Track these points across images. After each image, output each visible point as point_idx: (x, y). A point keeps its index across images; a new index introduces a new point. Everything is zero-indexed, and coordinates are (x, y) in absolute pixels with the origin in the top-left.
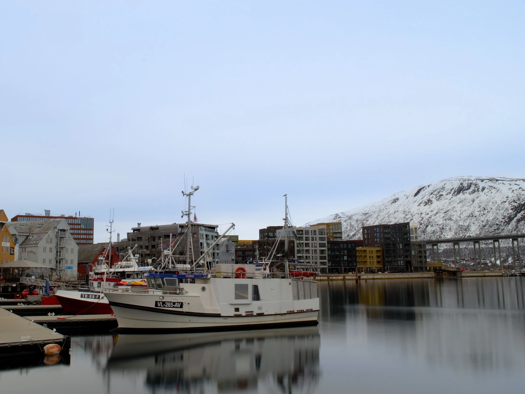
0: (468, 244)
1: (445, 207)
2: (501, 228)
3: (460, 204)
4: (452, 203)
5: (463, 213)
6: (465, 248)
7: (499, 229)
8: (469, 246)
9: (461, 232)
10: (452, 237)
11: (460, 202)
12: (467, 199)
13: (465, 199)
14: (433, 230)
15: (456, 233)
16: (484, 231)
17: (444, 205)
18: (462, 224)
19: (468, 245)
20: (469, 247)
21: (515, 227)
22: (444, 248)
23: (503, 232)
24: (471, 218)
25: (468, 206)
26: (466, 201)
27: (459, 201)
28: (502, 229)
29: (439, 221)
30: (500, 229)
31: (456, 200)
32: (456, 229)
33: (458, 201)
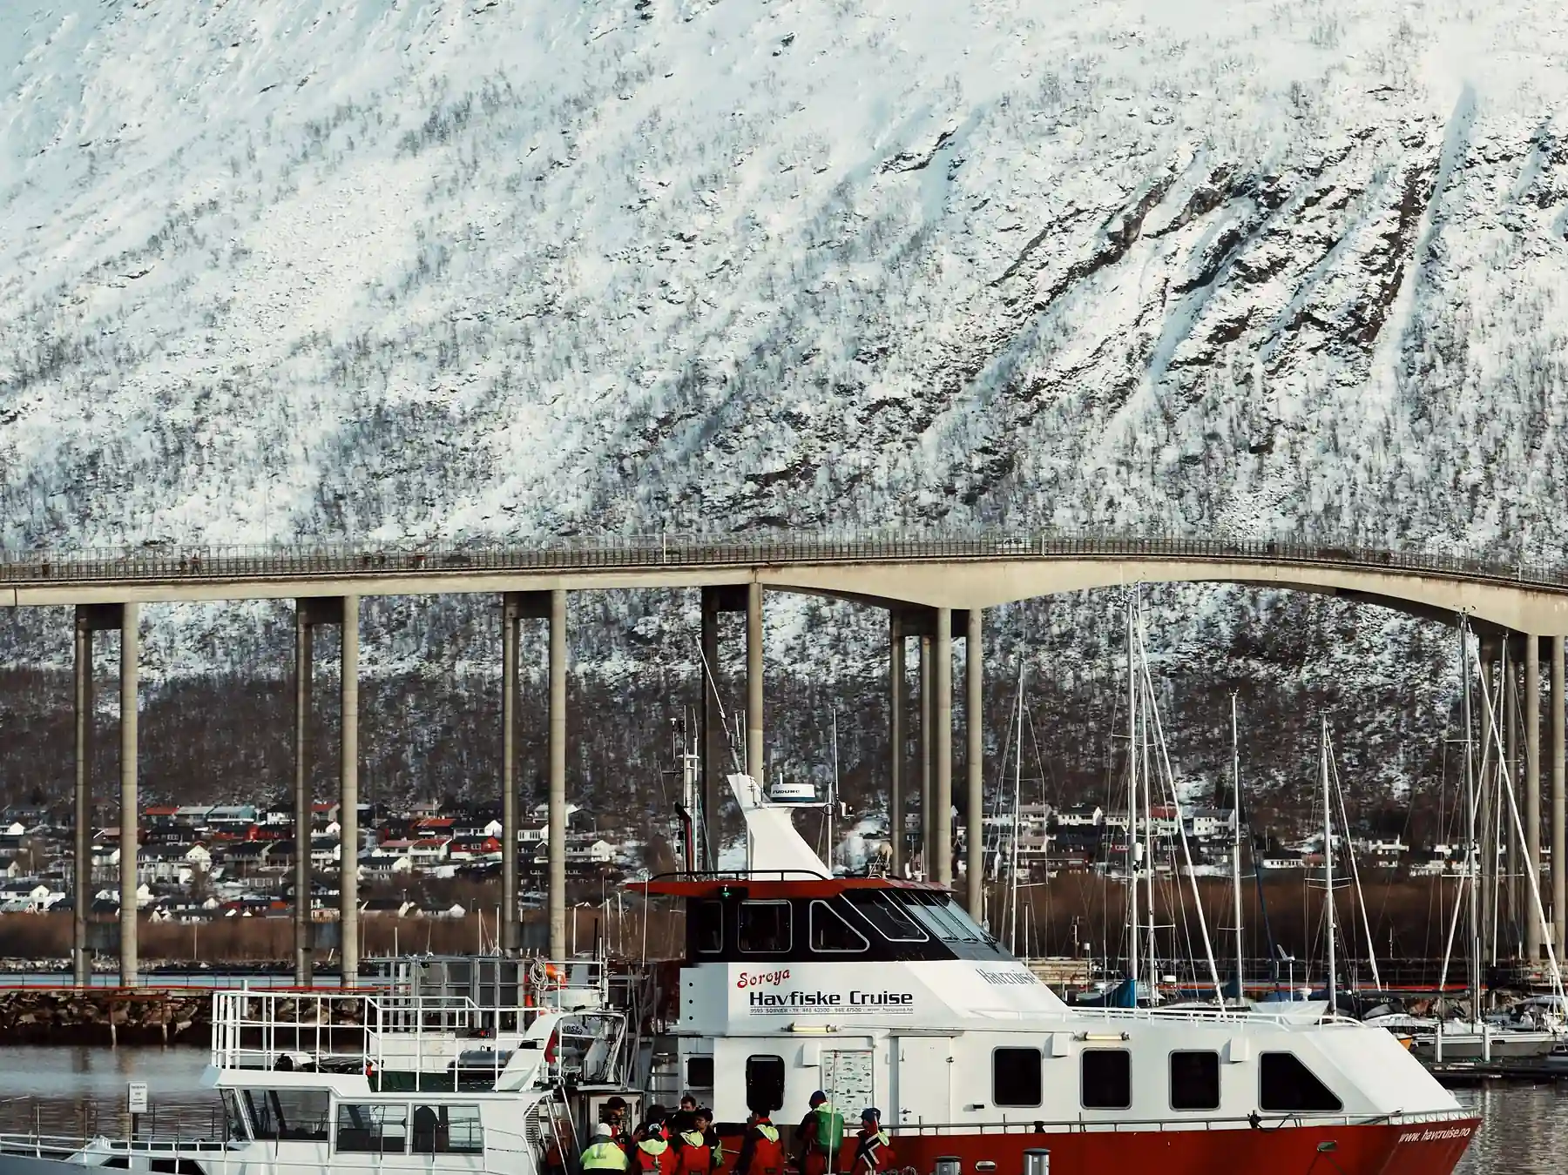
0: (454, 639)
1: (259, 177)
2: (831, 465)
3: (434, 157)
4: (337, 139)
5: (444, 261)
6: (413, 678)
7: (808, 475)
8: (455, 657)
9: (388, 484)
10: (287, 537)
11: (435, 130)
12: (518, 103)
13: (492, 103)
14: (87, 448)
15: (332, 505)
16: (642, 490)
17: (252, 157)
18: (422, 396)
19: (448, 650)
20: (461, 667)
21: (977, 462)
22: (170, 675)
23: (852, 512)
24: (526, 330)
25: (511, 187)
26: (503, 118)
27: (427, 117)
28: (843, 472)
29: (172, 346)
30: (821, 476)
31: (389, 108)
32: (346, 451)
33: (414, 120)
